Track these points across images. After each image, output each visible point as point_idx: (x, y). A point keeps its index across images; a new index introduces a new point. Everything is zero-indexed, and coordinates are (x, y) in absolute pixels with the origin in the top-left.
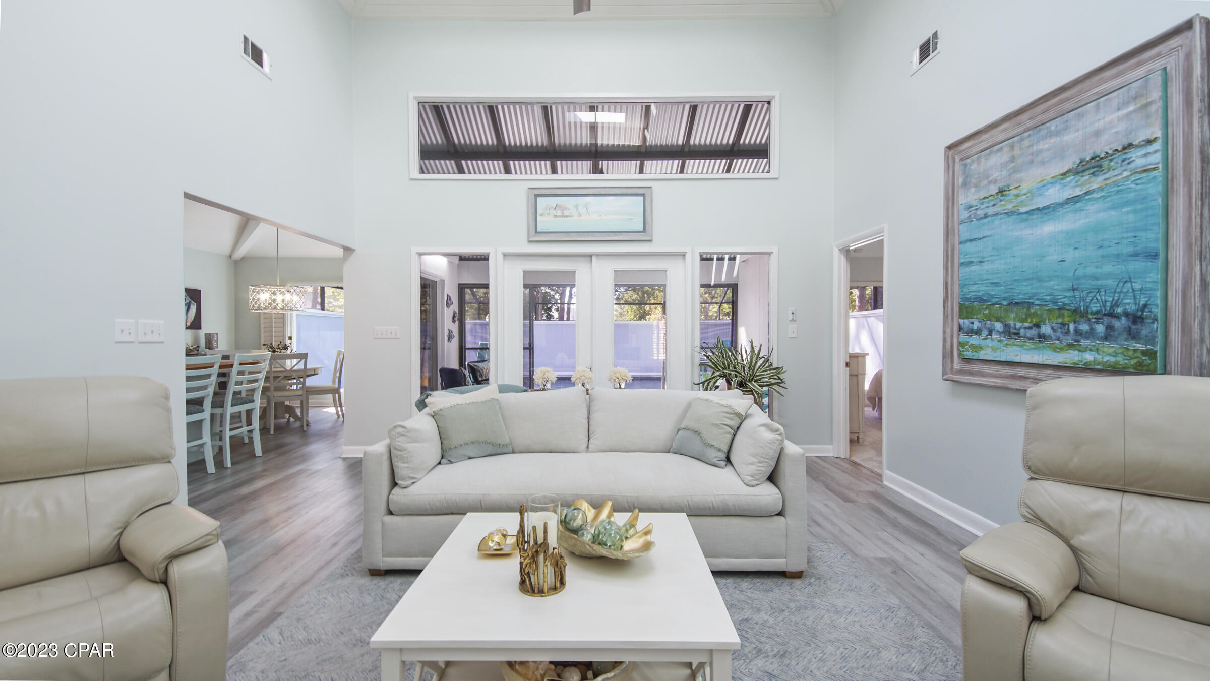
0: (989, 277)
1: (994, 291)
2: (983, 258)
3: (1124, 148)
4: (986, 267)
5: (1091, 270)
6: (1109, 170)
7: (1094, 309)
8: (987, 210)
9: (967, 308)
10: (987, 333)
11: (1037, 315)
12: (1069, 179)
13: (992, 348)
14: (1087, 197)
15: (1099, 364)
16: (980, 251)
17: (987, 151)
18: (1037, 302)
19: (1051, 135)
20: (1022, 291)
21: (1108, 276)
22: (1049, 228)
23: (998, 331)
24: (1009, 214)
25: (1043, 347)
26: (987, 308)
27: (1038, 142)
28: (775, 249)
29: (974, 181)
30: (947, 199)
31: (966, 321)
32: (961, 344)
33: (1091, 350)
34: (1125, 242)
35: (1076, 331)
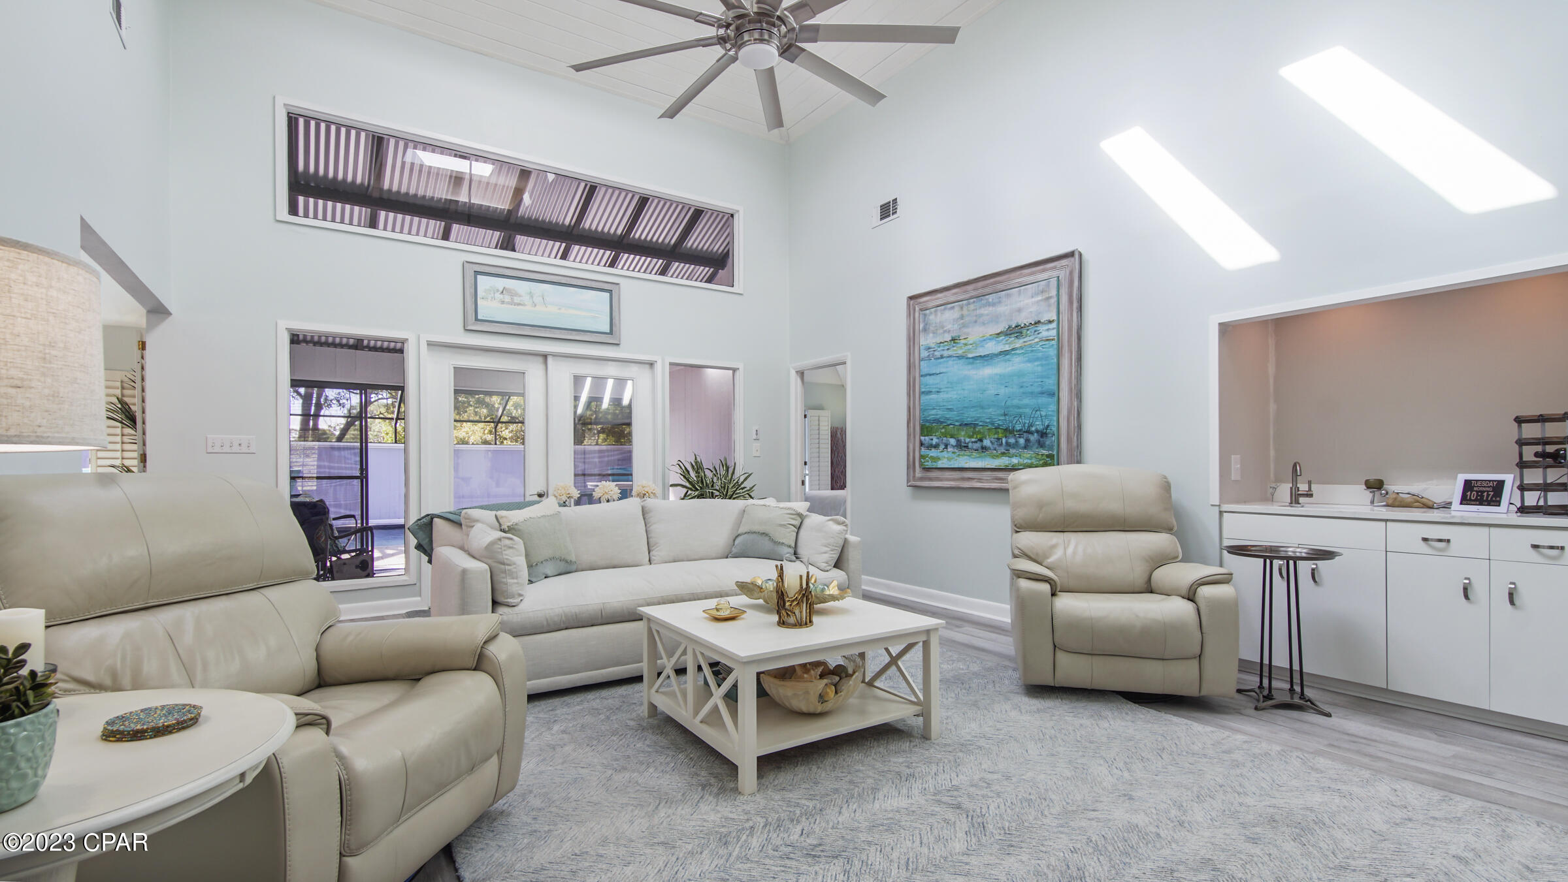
0: (945, 404)
1: (949, 415)
2: (940, 389)
3: (1036, 323)
4: (942, 396)
5: (1016, 402)
6: (1026, 336)
7: (1018, 428)
8: (942, 353)
9: (927, 428)
10: (943, 447)
11: (981, 433)
12: (1001, 338)
13: (947, 458)
14: (1013, 352)
15: (1021, 465)
16: (938, 384)
17: (943, 307)
18: (981, 424)
19: (989, 304)
20: (970, 415)
21: (1026, 406)
22: (988, 371)
23: (952, 445)
24: (960, 357)
25: (985, 455)
26: (943, 428)
27: (980, 308)
28: (740, 366)
29: (931, 328)
30: (909, 339)
31: (926, 438)
33: (1016, 456)
34: (1036, 384)
35: (1007, 443)
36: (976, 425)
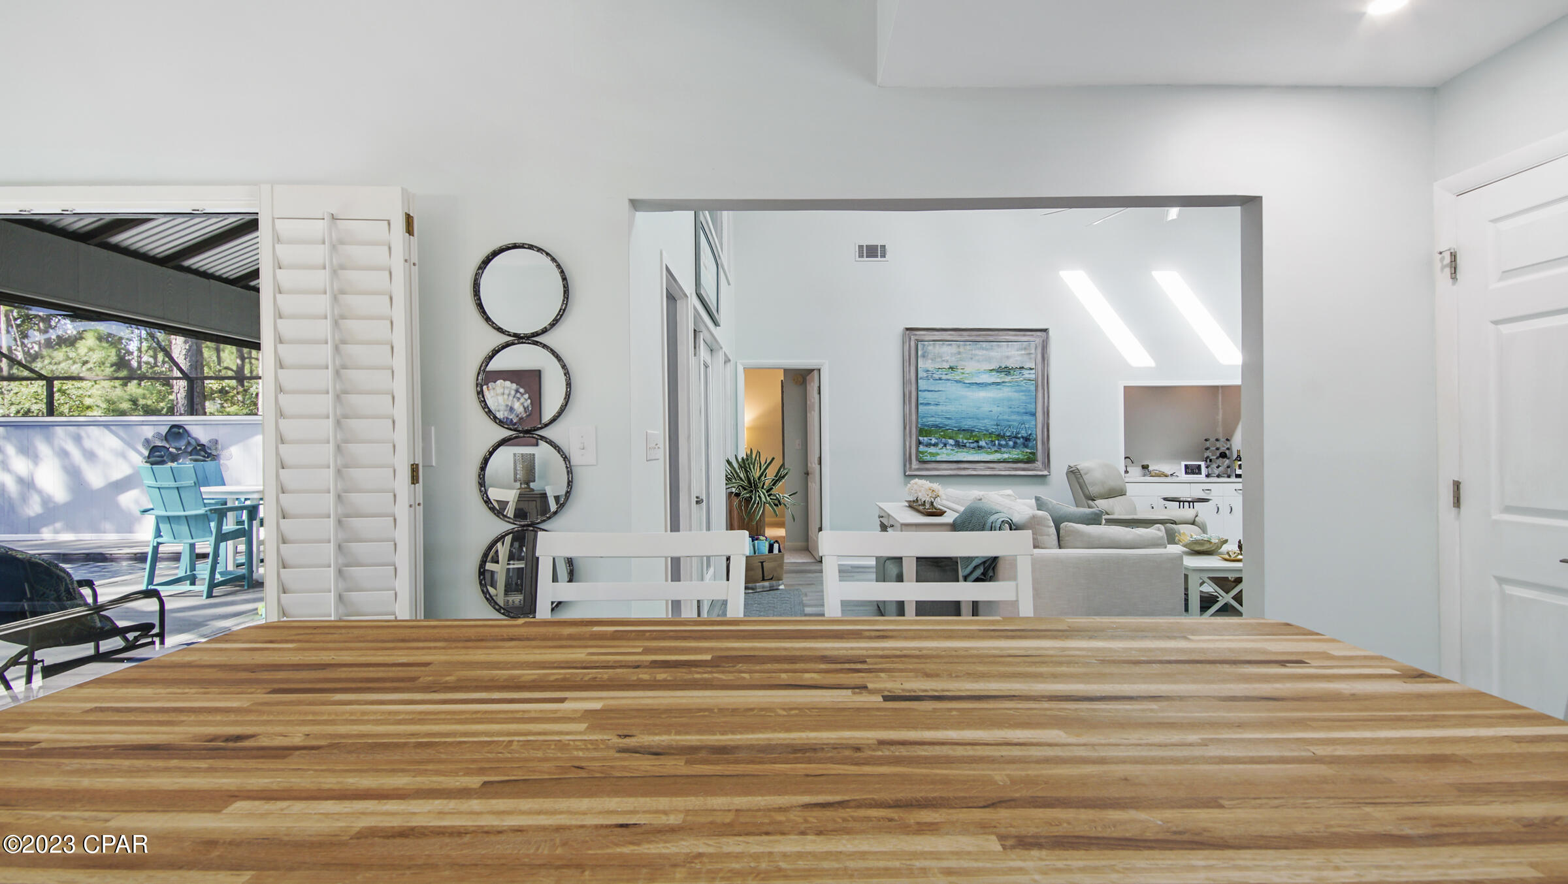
3: (1021, 368)
4: (940, 408)
5: (1006, 417)
8: (940, 376)
17: (940, 343)
19: (983, 349)
20: (967, 424)
22: (982, 394)
24: (957, 381)
27: (975, 350)
29: (930, 356)
30: (904, 361)
32: (918, 451)
35: (999, 444)
36: (973, 431)
